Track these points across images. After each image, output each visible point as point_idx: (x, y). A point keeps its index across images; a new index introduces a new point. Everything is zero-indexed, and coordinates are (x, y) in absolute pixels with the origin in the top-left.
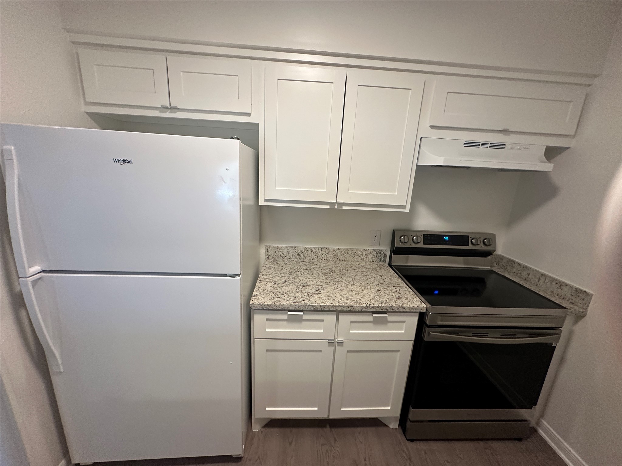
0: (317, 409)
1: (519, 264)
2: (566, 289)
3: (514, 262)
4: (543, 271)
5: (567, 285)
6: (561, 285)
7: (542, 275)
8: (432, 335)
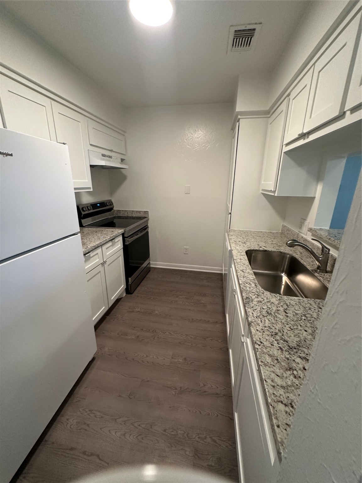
0: (104, 307)
1: (123, 211)
2: (141, 213)
3: (120, 210)
4: (133, 210)
5: (141, 211)
6: (140, 212)
7: (133, 211)
8: (129, 241)
